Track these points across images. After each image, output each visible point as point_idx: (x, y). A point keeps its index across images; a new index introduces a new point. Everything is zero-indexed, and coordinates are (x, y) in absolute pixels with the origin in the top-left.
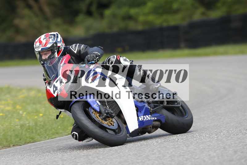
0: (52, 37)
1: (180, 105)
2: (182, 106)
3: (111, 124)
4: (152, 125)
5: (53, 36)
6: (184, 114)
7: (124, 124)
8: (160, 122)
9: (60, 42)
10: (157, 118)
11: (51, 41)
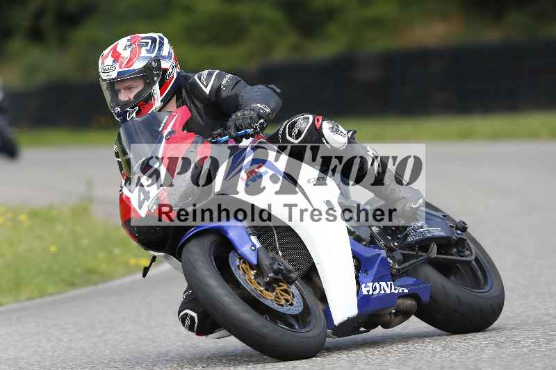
0: (147, 43)
1: (473, 258)
2: (476, 259)
4: (394, 307)
5: (150, 41)
6: (483, 281)
7: (319, 302)
8: (417, 301)
9: (168, 57)
10: (409, 290)
11: (144, 52)
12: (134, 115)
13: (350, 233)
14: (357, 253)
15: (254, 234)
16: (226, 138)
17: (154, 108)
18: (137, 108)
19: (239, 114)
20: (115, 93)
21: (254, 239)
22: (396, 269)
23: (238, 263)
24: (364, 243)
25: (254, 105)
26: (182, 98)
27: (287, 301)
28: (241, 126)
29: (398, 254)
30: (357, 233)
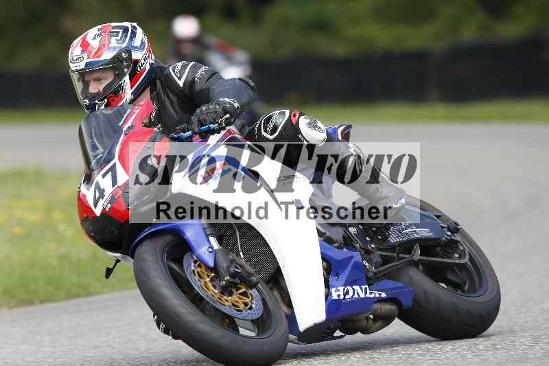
0: (118, 33)
4: (371, 312)
5: (121, 31)
8: (397, 306)
9: (140, 47)
10: (387, 294)
11: (113, 42)
12: (103, 107)
13: (320, 234)
14: (326, 255)
15: (212, 235)
16: (189, 133)
17: (124, 100)
18: (106, 100)
19: (204, 109)
20: (86, 85)
21: (213, 240)
22: (374, 273)
23: (193, 268)
24: (336, 245)
25: (221, 99)
26: (156, 90)
27: (246, 304)
28: (205, 120)
29: (376, 257)
30: (328, 234)
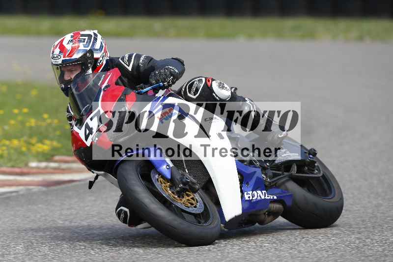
0: (85, 40)
2: (323, 176)
3: (192, 204)
4: (267, 210)
6: (328, 191)
8: (283, 205)
10: (277, 197)
11: (81, 46)
14: (240, 170)
21: (168, 161)
22: (268, 182)
23: (157, 178)
24: (246, 163)
